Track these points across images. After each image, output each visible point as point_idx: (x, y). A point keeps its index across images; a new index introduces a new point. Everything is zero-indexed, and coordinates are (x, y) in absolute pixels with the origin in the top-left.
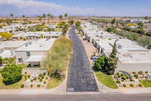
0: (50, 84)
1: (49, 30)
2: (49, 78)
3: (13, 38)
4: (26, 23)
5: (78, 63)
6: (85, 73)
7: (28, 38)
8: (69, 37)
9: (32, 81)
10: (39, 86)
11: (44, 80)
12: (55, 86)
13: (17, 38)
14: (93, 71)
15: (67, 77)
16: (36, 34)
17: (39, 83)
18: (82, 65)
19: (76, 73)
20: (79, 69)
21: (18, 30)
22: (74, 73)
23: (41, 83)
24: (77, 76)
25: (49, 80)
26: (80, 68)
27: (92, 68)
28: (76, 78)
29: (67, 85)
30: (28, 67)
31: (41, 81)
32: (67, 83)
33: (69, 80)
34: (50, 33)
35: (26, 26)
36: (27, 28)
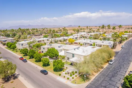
0: (75, 80)
1: (105, 39)
2: (78, 76)
3: (75, 43)
4: (91, 32)
5: (111, 74)
6: (110, 84)
7: (84, 44)
8: (121, 48)
9: (66, 74)
10: (68, 79)
11: (73, 76)
12: (78, 83)
13: (77, 43)
14: (121, 86)
15: (91, 81)
16: (91, 41)
17: (69, 77)
18: (113, 76)
19: (101, 81)
20: (107, 79)
21: (81, 37)
22: (100, 80)
23: (70, 77)
24: (100, 84)
25: (77, 78)
26: (109, 78)
27: (122, 83)
28: (98, 84)
29: (86, 86)
30: (70, 64)
31: (71, 76)
32: (88, 85)
33: (91, 84)
34: (103, 42)
35: (88, 35)
36: (88, 36)
